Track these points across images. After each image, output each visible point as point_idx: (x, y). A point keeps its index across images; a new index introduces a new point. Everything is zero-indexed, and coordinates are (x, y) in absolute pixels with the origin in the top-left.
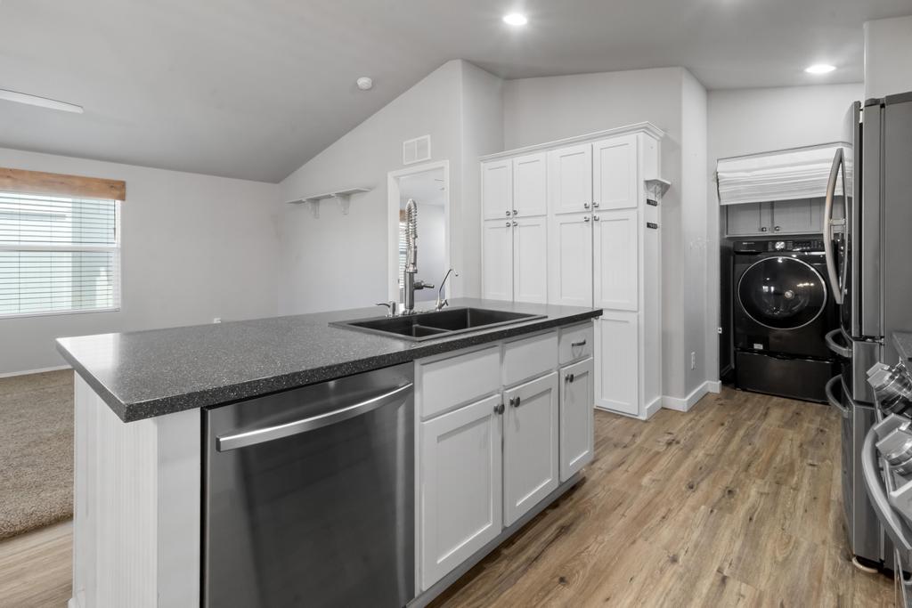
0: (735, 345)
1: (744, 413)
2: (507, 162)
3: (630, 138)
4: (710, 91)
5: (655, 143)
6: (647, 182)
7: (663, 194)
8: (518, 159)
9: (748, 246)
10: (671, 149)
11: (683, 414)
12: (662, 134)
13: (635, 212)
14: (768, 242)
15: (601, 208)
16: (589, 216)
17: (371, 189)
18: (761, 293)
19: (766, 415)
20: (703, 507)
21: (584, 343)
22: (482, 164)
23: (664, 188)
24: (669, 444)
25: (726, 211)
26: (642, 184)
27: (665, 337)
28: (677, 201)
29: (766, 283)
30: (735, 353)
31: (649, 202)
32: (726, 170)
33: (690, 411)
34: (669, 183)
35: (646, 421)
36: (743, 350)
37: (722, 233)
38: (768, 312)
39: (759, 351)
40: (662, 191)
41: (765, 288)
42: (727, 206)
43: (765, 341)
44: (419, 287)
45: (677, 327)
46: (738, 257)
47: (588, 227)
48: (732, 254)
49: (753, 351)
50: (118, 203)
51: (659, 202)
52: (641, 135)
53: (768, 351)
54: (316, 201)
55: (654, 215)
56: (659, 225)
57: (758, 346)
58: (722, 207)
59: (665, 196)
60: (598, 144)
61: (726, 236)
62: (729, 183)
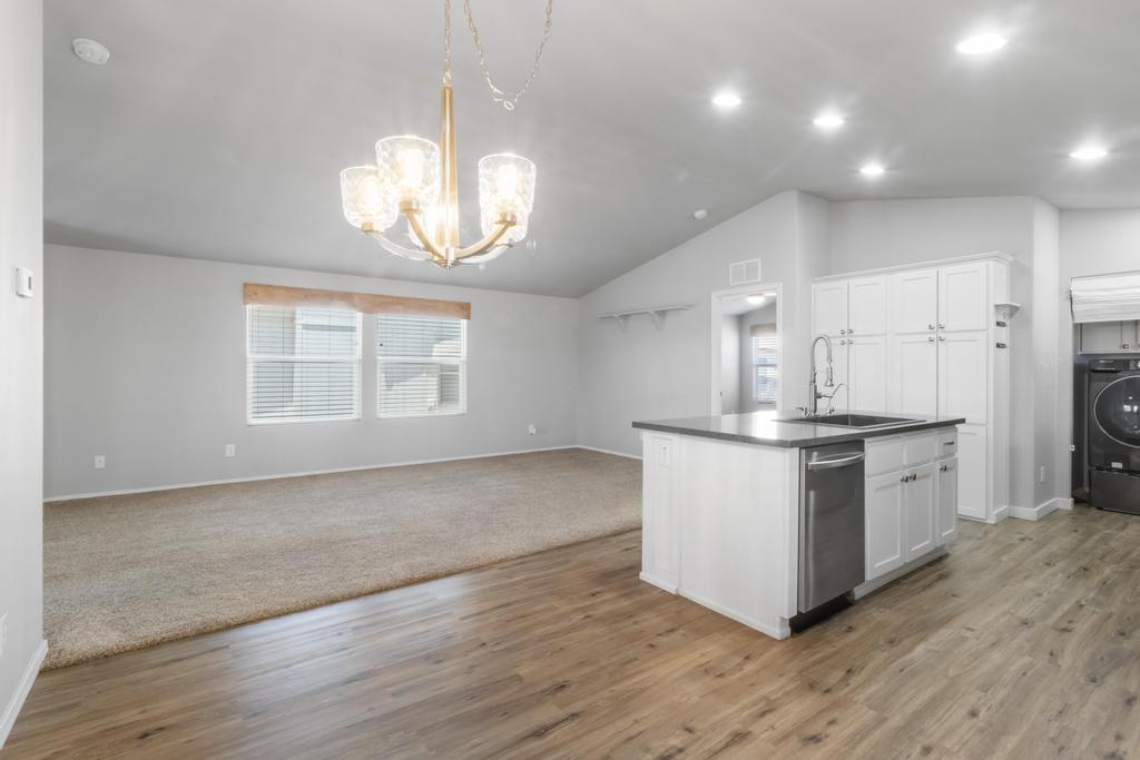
0: (1089, 464)
1: (1100, 525)
2: (843, 284)
3: (980, 266)
4: (1063, 212)
5: (1004, 268)
6: (997, 306)
7: (1011, 315)
8: (854, 282)
9: (1107, 365)
10: (1021, 273)
11: (1033, 522)
12: (1011, 259)
13: (985, 333)
14: (1129, 360)
15: (946, 329)
16: (933, 336)
17: (691, 306)
18: (1122, 412)
19: (1124, 528)
20: (1060, 575)
21: (952, 443)
22: (813, 285)
23: (1013, 310)
24: (1023, 540)
25: (1080, 330)
26: (992, 308)
27: (1013, 452)
28: (1028, 322)
29: (1128, 402)
30: (1090, 473)
31: (998, 324)
32: (1080, 289)
33: (1039, 520)
34: (1018, 305)
35: (995, 525)
36: (1099, 469)
37: (1075, 350)
38: (1127, 430)
39: (1118, 470)
40: (1012, 314)
41: (1127, 408)
42: (1081, 324)
43: (1125, 459)
44: (820, 397)
45: (1027, 442)
46: (1093, 375)
47: (932, 348)
48: (1087, 372)
49: (1111, 469)
50: (464, 322)
51: (1008, 323)
52: (991, 263)
53: (1128, 470)
54: (625, 317)
55: (1004, 335)
56: (1007, 344)
57: (1117, 465)
58: (1075, 326)
59: (1014, 317)
60: (944, 270)
61: (1080, 353)
62: (1084, 302)
